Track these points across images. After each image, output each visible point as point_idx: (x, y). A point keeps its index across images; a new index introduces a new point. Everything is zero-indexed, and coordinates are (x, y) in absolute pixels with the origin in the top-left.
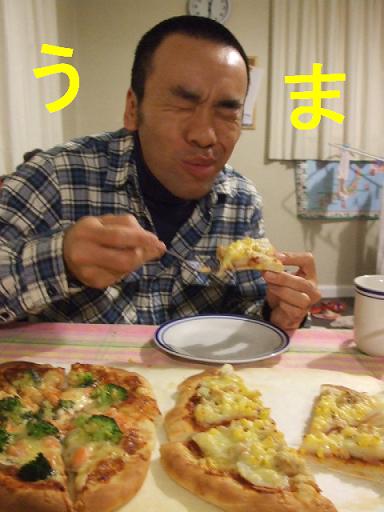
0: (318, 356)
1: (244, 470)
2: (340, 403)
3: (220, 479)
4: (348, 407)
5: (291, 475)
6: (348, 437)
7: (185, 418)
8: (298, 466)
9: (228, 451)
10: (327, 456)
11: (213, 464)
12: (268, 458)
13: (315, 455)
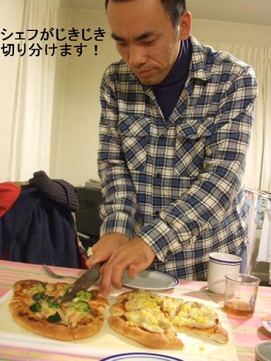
0: (188, 291)
1: (145, 326)
2: (192, 307)
3: (134, 328)
4: (196, 309)
5: (165, 329)
6: (193, 319)
7: (120, 307)
8: (169, 325)
9: (139, 319)
10: (183, 326)
11: (132, 323)
12: (156, 322)
13: (178, 326)
